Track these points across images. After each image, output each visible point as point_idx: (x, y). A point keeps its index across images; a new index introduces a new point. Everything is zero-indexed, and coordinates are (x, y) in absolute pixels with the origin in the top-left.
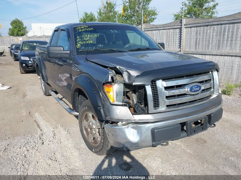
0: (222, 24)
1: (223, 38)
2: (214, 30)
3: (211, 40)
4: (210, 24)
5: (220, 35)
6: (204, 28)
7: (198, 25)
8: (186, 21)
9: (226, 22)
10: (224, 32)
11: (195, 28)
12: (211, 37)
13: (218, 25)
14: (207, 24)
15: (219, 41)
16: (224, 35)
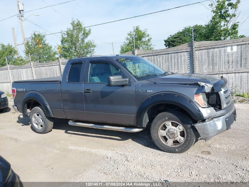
0: (168, 54)
1: (171, 63)
2: (163, 58)
3: (161, 66)
4: (159, 54)
5: (168, 61)
6: (155, 57)
7: (149, 55)
8: (137, 52)
9: (171, 52)
10: (171, 59)
11: (147, 57)
12: (161, 63)
13: (165, 54)
14: (157, 54)
15: (168, 66)
16: (171, 61)
